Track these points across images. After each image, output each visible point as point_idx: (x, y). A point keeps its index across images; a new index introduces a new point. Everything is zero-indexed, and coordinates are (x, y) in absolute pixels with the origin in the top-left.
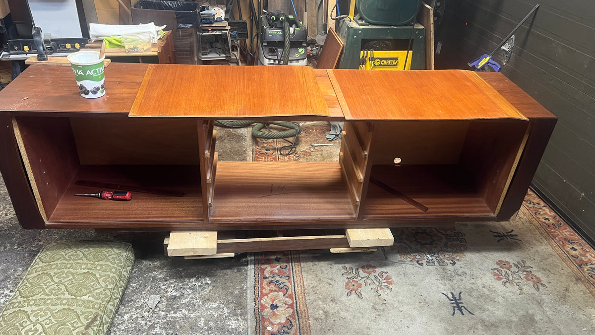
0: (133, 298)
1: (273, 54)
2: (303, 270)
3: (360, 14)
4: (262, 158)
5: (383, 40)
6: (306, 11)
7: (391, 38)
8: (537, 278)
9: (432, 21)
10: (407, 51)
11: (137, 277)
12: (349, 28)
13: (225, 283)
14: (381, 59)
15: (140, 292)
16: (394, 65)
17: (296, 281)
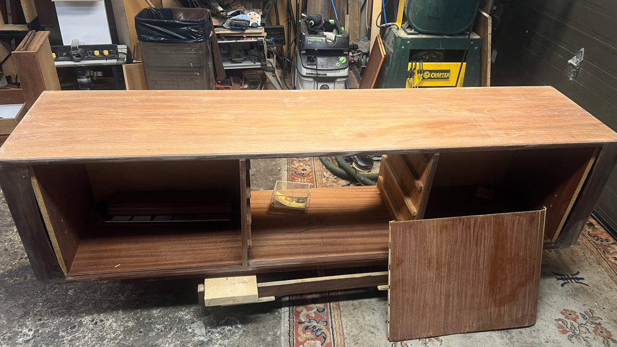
0: (157, 342)
1: (312, 64)
2: (342, 313)
3: (409, 22)
4: (298, 180)
5: (433, 51)
6: (347, 14)
7: (443, 49)
8: (608, 332)
9: (490, 31)
10: (460, 63)
11: (162, 317)
12: (396, 38)
13: (257, 328)
14: (431, 71)
15: (165, 336)
16: (445, 78)
17: (334, 327)
